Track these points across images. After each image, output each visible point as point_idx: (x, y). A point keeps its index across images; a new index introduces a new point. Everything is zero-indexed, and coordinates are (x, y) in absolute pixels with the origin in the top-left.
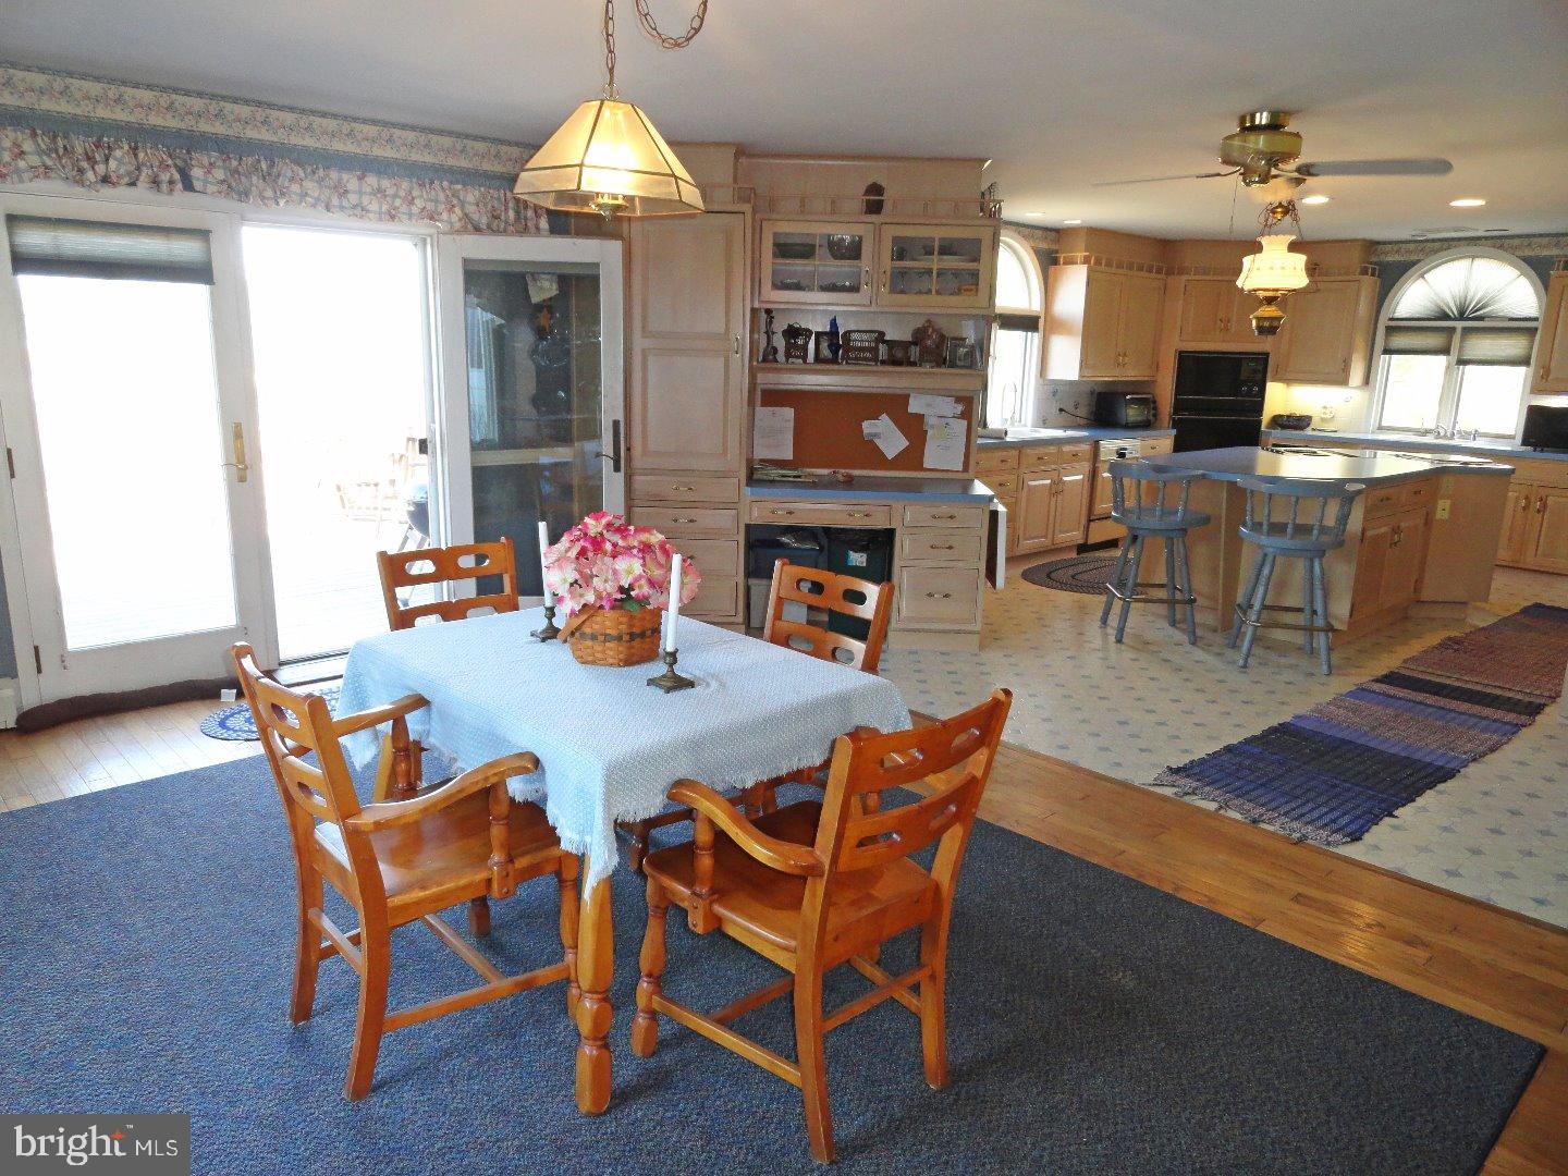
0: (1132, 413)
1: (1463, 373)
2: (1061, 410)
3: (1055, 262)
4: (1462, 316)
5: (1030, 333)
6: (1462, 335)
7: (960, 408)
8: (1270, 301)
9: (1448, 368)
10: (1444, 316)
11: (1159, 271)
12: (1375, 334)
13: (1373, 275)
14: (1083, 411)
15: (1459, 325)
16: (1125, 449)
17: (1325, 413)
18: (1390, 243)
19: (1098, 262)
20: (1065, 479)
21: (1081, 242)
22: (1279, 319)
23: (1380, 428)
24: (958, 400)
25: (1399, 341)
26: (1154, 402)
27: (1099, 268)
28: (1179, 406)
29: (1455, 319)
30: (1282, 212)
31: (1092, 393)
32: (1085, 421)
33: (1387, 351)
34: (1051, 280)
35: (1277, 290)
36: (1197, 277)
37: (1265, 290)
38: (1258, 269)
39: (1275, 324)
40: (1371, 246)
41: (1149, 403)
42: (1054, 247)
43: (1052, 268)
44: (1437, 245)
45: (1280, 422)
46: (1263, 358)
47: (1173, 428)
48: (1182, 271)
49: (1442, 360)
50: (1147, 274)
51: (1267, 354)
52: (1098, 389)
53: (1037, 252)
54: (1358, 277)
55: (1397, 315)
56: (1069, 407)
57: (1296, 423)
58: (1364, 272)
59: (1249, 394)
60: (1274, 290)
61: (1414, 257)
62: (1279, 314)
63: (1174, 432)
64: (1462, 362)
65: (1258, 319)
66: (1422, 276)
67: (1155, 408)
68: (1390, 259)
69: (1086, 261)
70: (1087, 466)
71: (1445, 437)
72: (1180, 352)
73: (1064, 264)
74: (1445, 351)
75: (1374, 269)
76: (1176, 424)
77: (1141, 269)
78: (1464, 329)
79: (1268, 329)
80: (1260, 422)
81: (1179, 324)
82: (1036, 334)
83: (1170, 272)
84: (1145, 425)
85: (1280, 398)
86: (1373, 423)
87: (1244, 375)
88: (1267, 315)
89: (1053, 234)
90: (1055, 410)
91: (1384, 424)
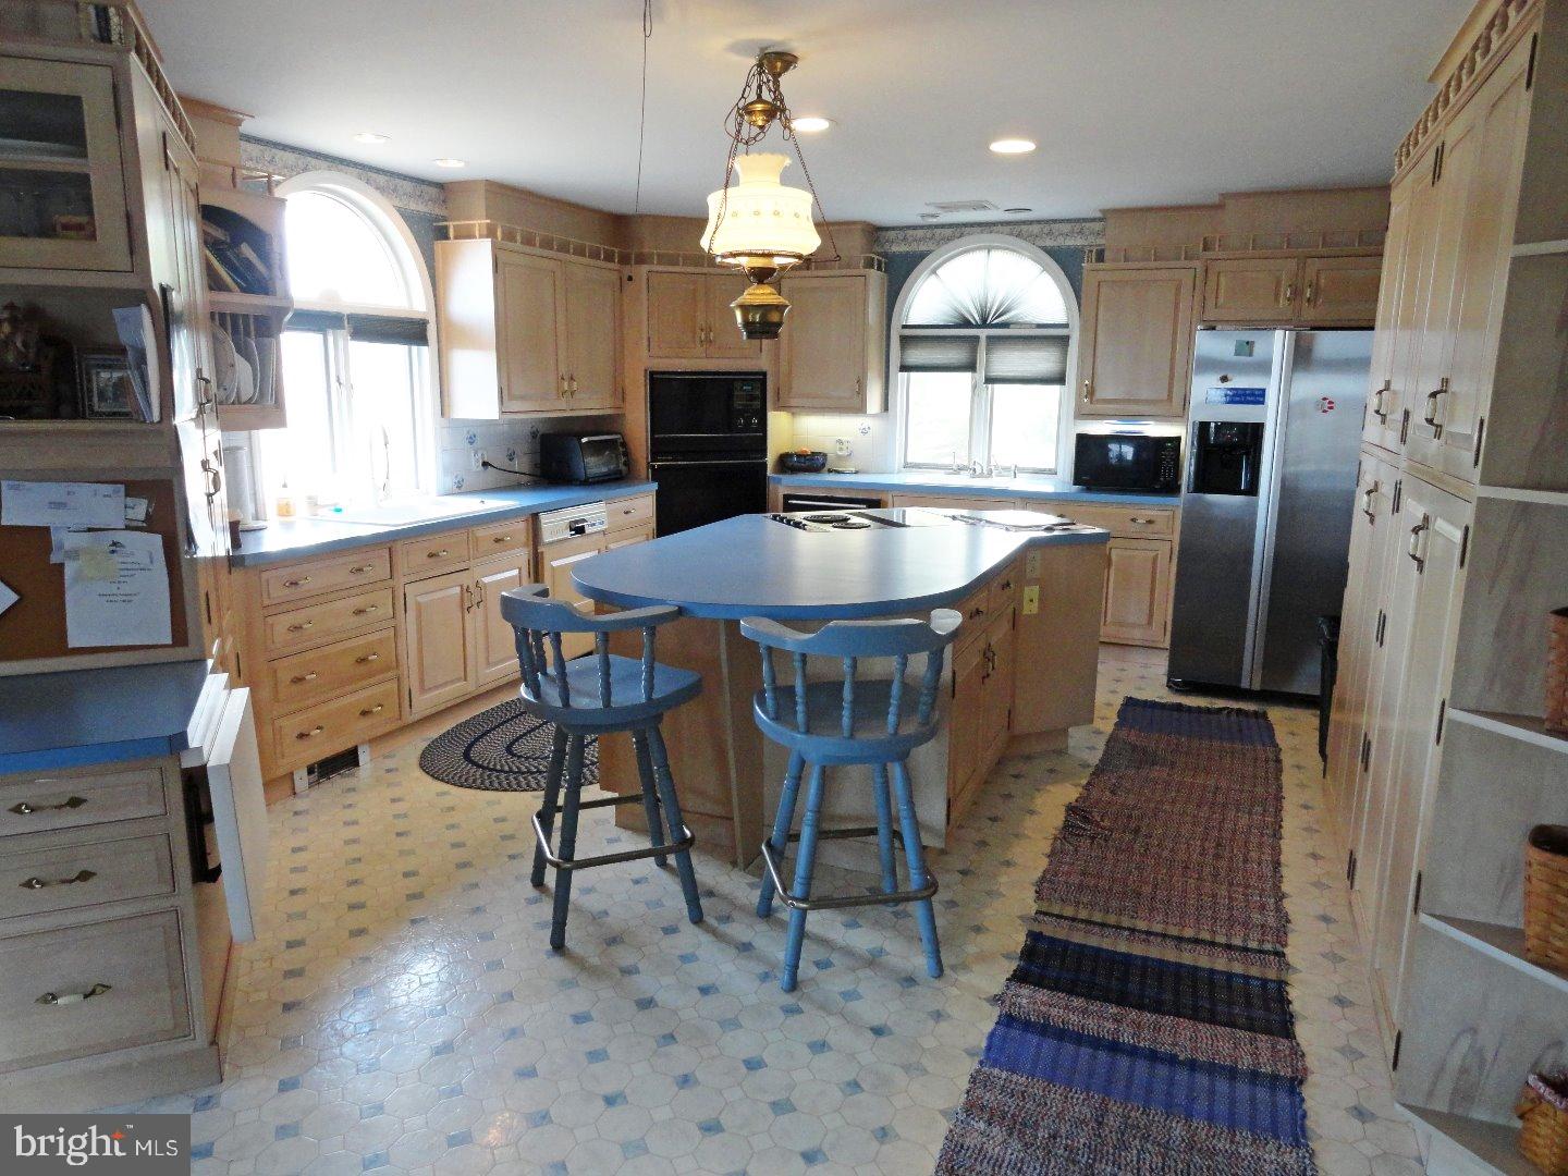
0: (594, 465)
1: (993, 393)
2: (485, 464)
3: (442, 234)
4: (984, 323)
5: (414, 348)
6: (988, 345)
7: (140, 509)
8: (762, 275)
9: (974, 387)
10: (966, 323)
11: (609, 258)
12: (888, 346)
13: (879, 269)
14: (522, 464)
15: (983, 333)
16: (584, 520)
17: (841, 449)
18: (893, 228)
19: (509, 236)
20: (486, 580)
21: (479, 203)
22: (780, 308)
23: (907, 466)
24: (133, 489)
25: (917, 355)
26: (624, 444)
27: (510, 245)
28: (657, 449)
29: (977, 326)
30: (763, 112)
31: (534, 435)
32: (524, 479)
33: (904, 368)
34: (439, 265)
35: (770, 255)
36: (660, 268)
37: (750, 254)
38: (735, 214)
39: (774, 317)
40: (875, 232)
41: (618, 447)
42: (438, 211)
43: (439, 245)
44: (948, 232)
45: (788, 463)
46: (760, 379)
47: (654, 480)
48: (641, 260)
49: (965, 378)
50: (592, 262)
51: (764, 374)
52: (542, 429)
53: (409, 218)
54: (862, 271)
55: (910, 323)
56: (499, 459)
57: (810, 462)
58: (869, 264)
59: (747, 427)
60: (763, 255)
61: (923, 248)
62: (781, 300)
63: (655, 486)
64: (990, 380)
65: (745, 308)
66: (934, 272)
67: (626, 454)
68: (895, 249)
69: (491, 233)
70: (522, 555)
71: (981, 475)
72: (652, 373)
73: (456, 238)
74: (970, 366)
75: (880, 263)
76: (657, 475)
77: (580, 251)
78: (989, 338)
79: (764, 326)
80: (765, 464)
81: (645, 336)
82: (424, 349)
83: (624, 260)
84: (617, 478)
85: (786, 430)
86: (898, 461)
87: (738, 404)
88: (758, 301)
89: (433, 191)
90: (476, 466)
91: (909, 460)
